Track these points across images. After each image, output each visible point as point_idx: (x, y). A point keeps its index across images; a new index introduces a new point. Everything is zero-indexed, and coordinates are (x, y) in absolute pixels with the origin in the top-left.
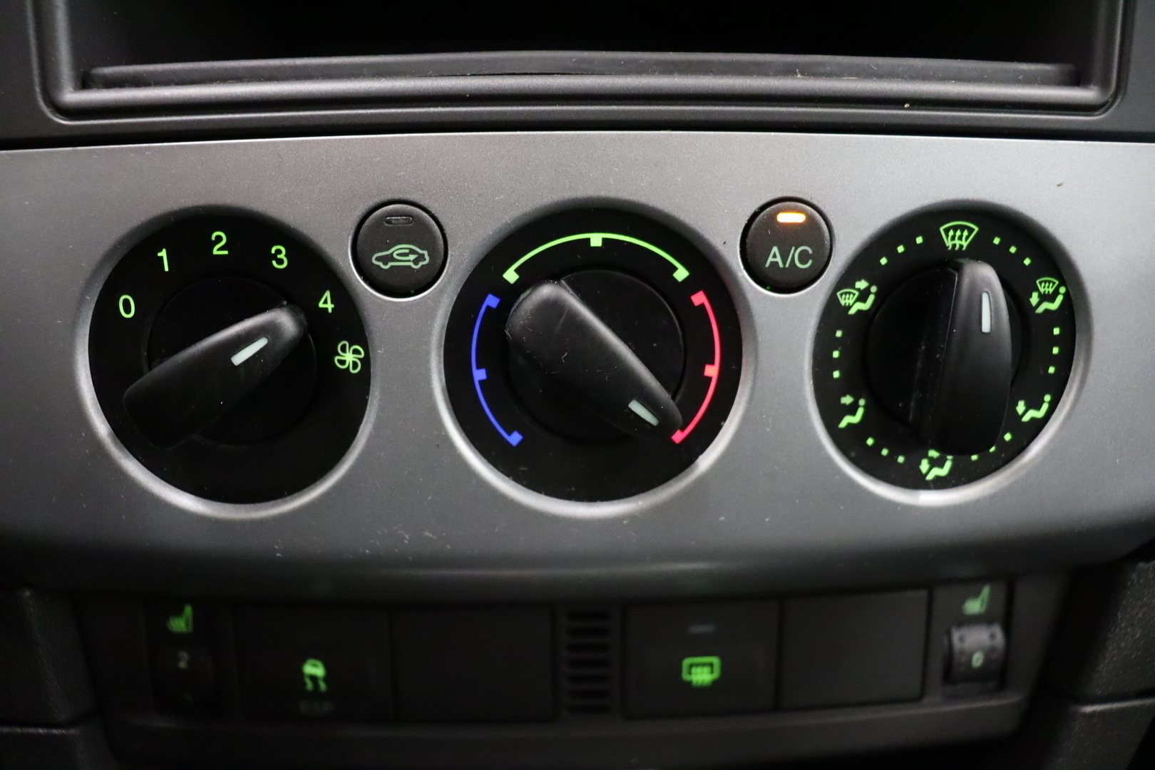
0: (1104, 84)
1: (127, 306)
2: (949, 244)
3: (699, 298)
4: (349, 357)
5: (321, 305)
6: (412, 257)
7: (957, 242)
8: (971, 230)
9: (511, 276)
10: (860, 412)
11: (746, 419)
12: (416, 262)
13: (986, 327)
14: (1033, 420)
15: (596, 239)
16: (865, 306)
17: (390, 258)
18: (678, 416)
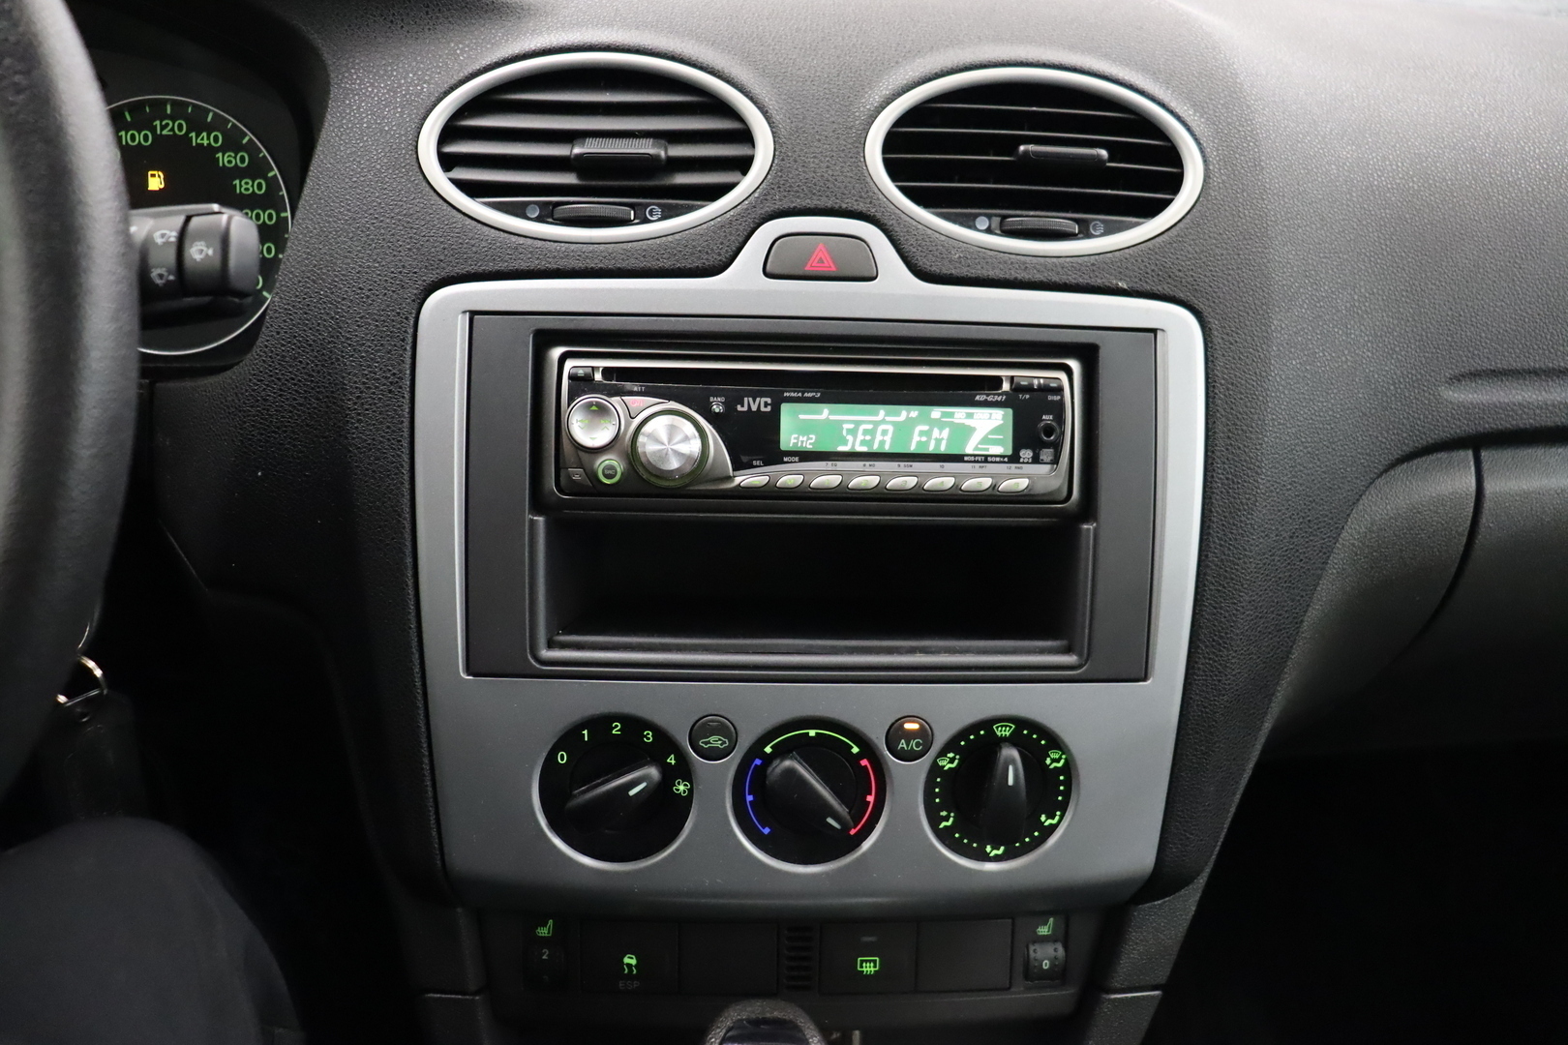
0: (1080, 655)
1: (562, 758)
2: (999, 734)
3: (864, 762)
4: (682, 788)
5: (668, 761)
6: (720, 742)
7: (1003, 733)
8: (1011, 727)
9: (768, 750)
10: (951, 820)
11: (887, 825)
12: (721, 745)
13: (1011, 782)
14: (1051, 825)
15: (812, 733)
16: (953, 766)
17: (709, 742)
18: (852, 824)
